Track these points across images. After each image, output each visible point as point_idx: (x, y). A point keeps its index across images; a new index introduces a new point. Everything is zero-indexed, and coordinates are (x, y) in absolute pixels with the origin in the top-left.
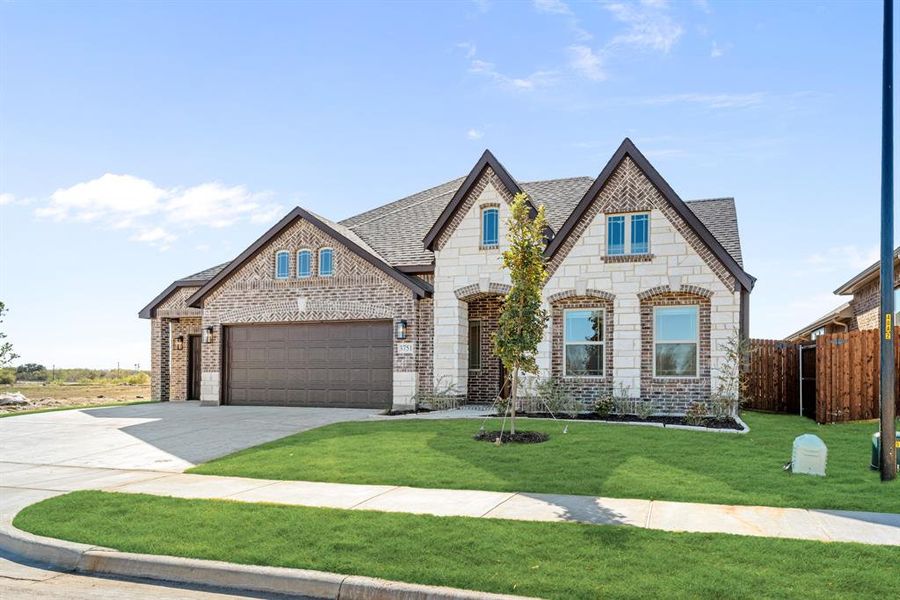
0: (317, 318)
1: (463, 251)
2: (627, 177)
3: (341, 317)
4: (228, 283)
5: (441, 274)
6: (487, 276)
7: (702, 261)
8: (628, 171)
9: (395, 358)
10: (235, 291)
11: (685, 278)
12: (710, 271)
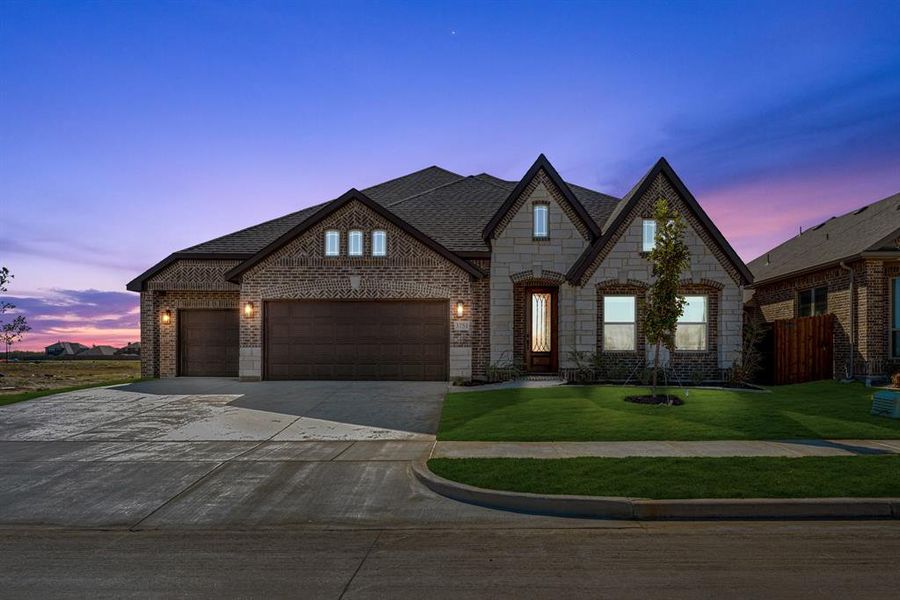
0: (372, 296)
1: (517, 240)
2: (660, 188)
3: (397, 296)
4: (270, 259)
5: (498, 260)
6: (539, 264)
7: (716, 260)
8: (660, 184)
9: (452, 335)
10: (279, 267)
11: (703, 274)
12: (722, 268)
